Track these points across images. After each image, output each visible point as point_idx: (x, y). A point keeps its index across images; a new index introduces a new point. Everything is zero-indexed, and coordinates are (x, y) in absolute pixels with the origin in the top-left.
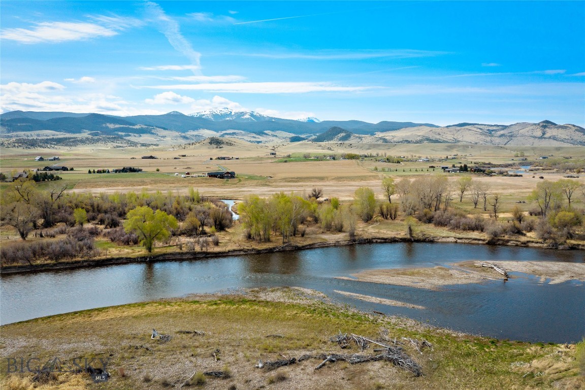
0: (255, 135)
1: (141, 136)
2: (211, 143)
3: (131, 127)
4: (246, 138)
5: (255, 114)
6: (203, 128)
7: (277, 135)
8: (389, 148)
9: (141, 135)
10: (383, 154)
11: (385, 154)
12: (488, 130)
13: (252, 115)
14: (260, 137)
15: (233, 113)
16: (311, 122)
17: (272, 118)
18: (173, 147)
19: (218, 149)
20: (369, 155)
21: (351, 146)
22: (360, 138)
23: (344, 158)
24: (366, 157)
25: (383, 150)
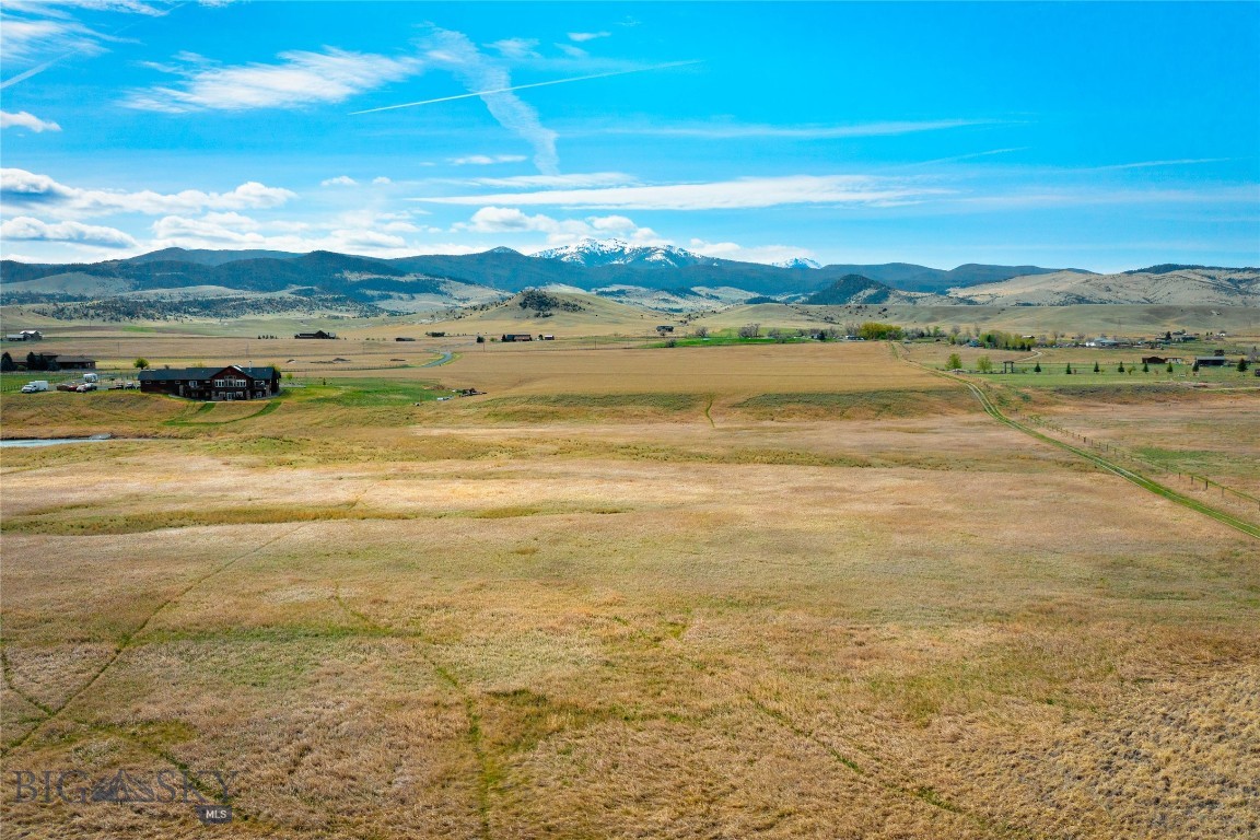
0: (667, 296)
1: (413, 298)
2: (523, 305)
3: (395, 278)
4: (647, 302)
5: (675, 252)
6: (558, 283)
7: (719, 295)
8: (986, 319)
9: (415, 295)
10: (973, 333)
11: (978, 330)
12: (1229, 280)
13: (668, 254)
14: (678, 299)
15: (627, 251)
16: (800, 268)
17: (713, 260)
18: (432, 316)
19: (538, 320)
20: (932, 332)
21: (885, 313)
22: (910, 299)
23: (855, 335)
24: (922, 335)
25: (970, 322)
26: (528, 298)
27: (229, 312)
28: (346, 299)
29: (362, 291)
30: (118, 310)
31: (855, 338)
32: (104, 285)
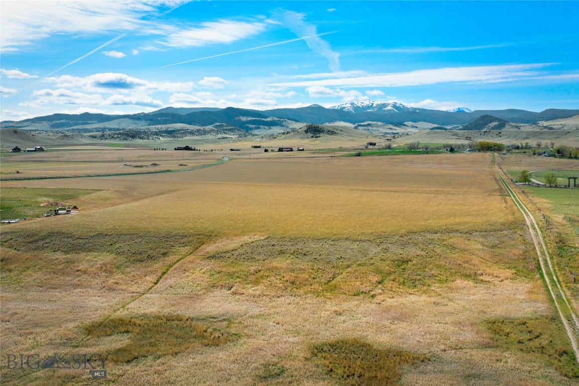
0: (391, 126)
1: (270, 128)
2: (307, 132)
3: (263, 119)
5: (398, 105)
6: (340, 120)
7: (417, 126)
8: (558, 138)
9: (271, 127)
10: (549, 146)
11: (553, 144)
13: (394, 106)
14: (397, 128)
15: (374, 105)
16: (460, 112)
17: (416, 109)
18: (262, 137)
19: (314, 139)
20: (524, 145)
21: (500, 134)
22: (517, 127)
23: (473, 148)
24: (518, 148)
25: (549, 139)
26: (309, 128)
27: (179, 135)
28: (235, 129)
29: (247, 125)
30: (127, 135)
31: (473, 151)
32: (136, 124)
